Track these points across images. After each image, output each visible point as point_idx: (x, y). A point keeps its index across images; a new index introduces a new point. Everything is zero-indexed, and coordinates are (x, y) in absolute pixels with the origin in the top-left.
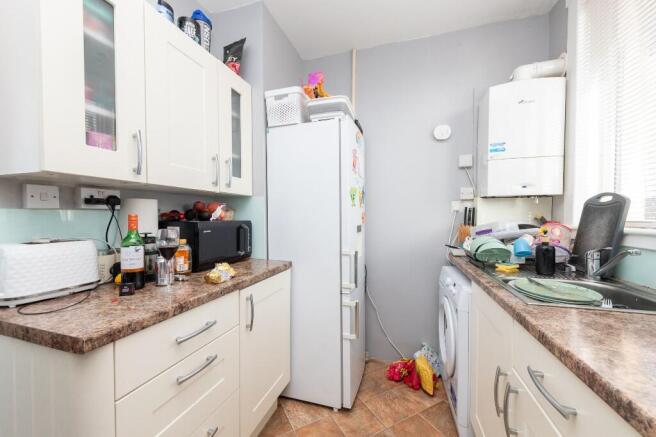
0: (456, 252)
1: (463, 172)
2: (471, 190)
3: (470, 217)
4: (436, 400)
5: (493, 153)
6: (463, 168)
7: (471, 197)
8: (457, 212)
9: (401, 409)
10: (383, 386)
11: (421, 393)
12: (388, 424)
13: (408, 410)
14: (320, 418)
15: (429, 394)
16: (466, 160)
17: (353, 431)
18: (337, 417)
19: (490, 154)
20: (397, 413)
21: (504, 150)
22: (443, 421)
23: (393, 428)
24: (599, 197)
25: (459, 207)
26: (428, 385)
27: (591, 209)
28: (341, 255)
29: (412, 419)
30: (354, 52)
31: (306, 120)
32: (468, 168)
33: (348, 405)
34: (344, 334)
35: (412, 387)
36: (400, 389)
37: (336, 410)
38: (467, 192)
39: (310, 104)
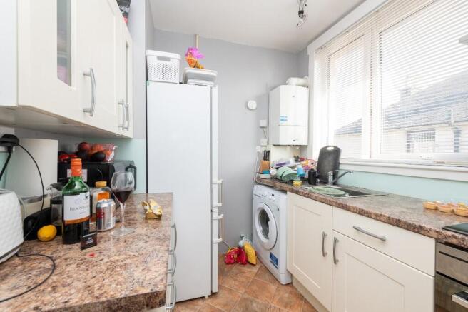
0: (262, 176)
1: (261, 130)
2: (266, 140)
3: (267, 155)
4: (258, 267)
5: (282, 122)
6: (261, 127)
7: (266, 144)
8: (259, 152)
9: (244, 280)
10: (226, 269)
11: (248, 265)
12: (242, 291)
13: (247, 278)
14: (199, 308)
15: (253, 264)
16: (263, 123)
17: (225, 305)
18: (209, 302)
19: (281, 122)
20: (243, 282)
21: (286, 120)
22: (267, 277)
23: (246, 292)
24: (326, 147)
25: (261, 150)
26: (253, 259)
27: (324, 153)
28: (211, 183)
29: (252, 282)
30: (197, 36)
31: (185, 81)
32: (264, 127)
33: (215, 290)
34: (213, 239)
35: (243, 264)
36: (236, 268)
37: (207, 298)
38: (264, 141)
39: (187, 71)
